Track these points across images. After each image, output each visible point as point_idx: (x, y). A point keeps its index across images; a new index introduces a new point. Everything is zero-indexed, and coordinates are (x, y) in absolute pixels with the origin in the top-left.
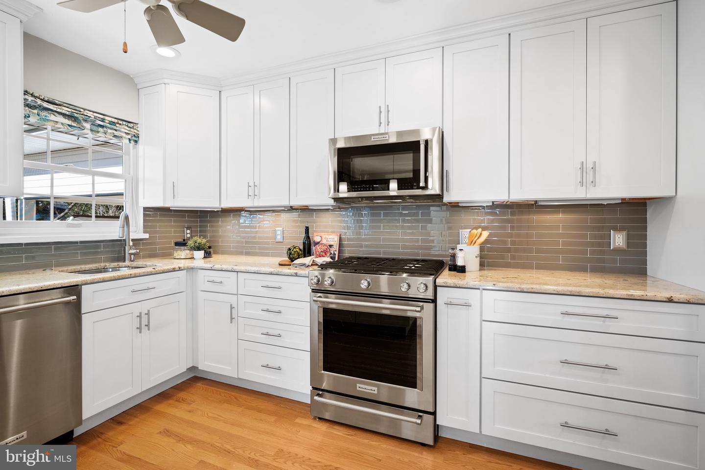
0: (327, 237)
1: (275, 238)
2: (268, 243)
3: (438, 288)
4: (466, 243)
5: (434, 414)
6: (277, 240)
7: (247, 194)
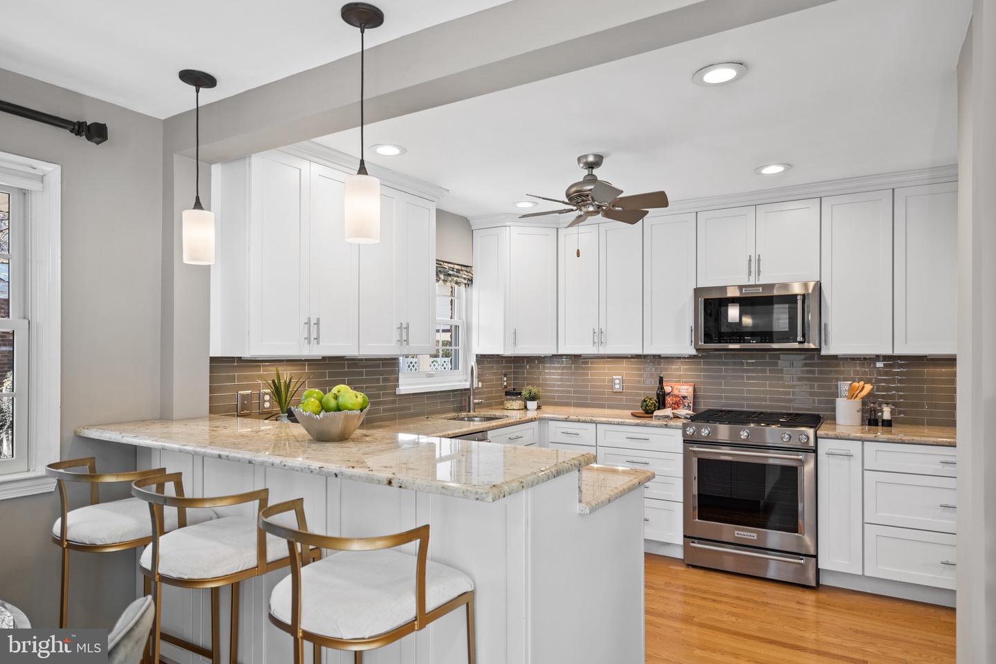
0: (679, 387)
1: (612, 387)
2: (603, 393)
3: (819, 440)
4: (846, 397)
5: (816, 556)
6: (615, 390)
7: (592, 340)
